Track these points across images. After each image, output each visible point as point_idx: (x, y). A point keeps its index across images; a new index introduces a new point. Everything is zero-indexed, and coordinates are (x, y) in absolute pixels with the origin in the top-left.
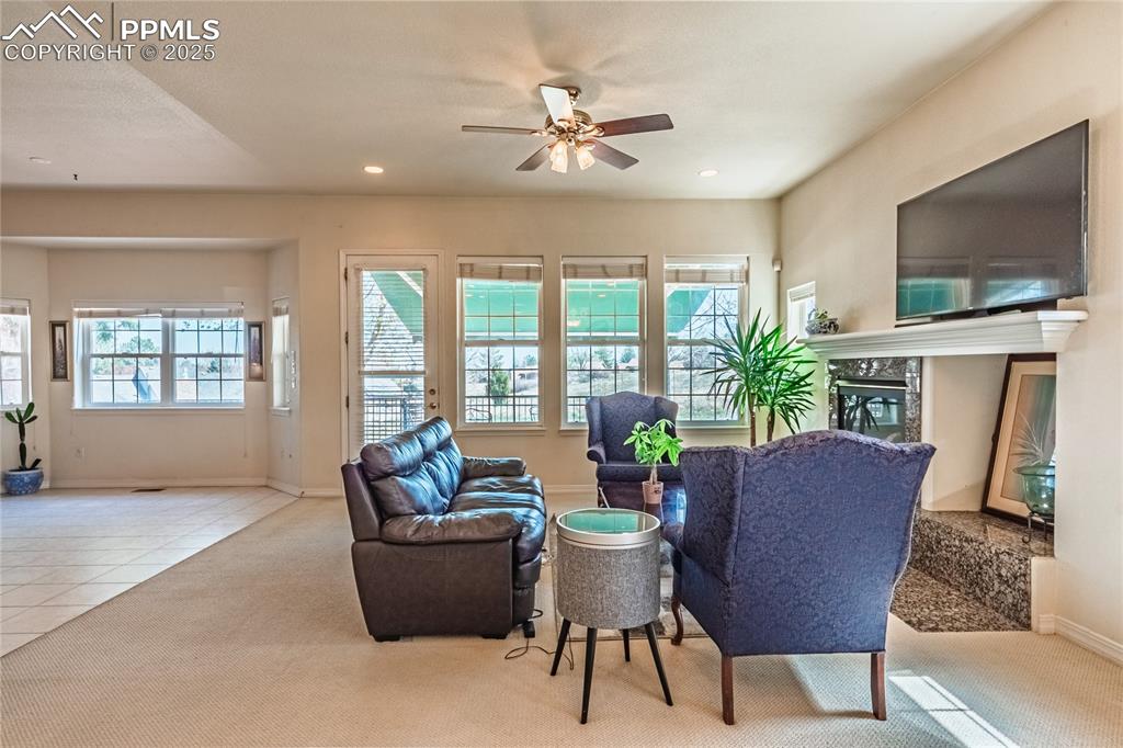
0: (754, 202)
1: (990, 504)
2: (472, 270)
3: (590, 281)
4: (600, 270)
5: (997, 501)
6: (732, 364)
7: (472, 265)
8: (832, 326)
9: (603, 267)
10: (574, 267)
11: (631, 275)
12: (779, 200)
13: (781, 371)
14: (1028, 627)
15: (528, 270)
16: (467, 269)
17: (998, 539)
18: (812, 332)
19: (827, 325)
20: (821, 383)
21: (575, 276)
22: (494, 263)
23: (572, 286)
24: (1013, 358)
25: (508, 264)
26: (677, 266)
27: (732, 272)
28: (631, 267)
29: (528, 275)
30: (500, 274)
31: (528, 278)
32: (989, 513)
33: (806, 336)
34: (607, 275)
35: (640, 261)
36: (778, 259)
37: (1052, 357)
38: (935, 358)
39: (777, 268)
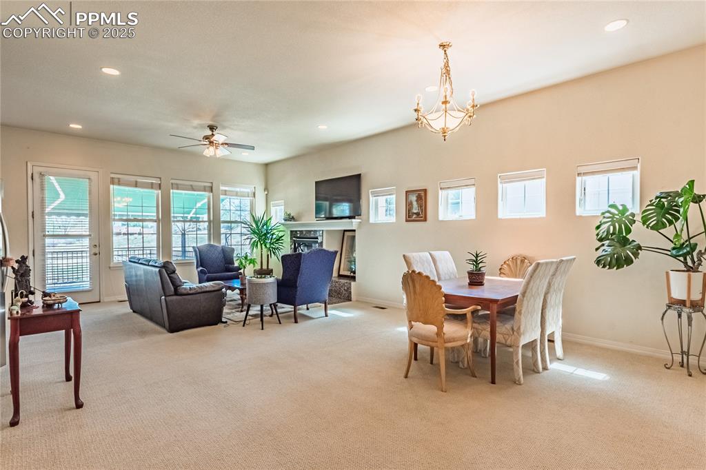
0: (257, 164)
1: (341, 273)
2: (119, 181)
3: (183, 192)
4: (190, 187)
5: (342, 273)
6: (254, 232)
7: (119, 179)
8: (293, 219)
9: (191, 186)
10: (177, 184)
11: (205, 191)
12: (267, 165)
13: (273, 234)
14: (351, 300)
15: (152, 183)
16: (116, 181)
17: (343, 281)
18: (285, 220)
19: (290, 218)
20: (287, 239)
21: (178, 189)
22: (133, 179)
23: (176, 193)
24: (345, 231)
25: (140, 180)
26: (226, 188)
27: (248, 193)
28: (205, 187)
29: (152, 186)
30: (136, 185)
31: (152, 188)
32: (340, 276)
33: (283, 221)
34: (194, 190)
35: (210, 185)
36: (266, 189)
37: (354, 231)
38: (327, 231)
39: (266, 193)
